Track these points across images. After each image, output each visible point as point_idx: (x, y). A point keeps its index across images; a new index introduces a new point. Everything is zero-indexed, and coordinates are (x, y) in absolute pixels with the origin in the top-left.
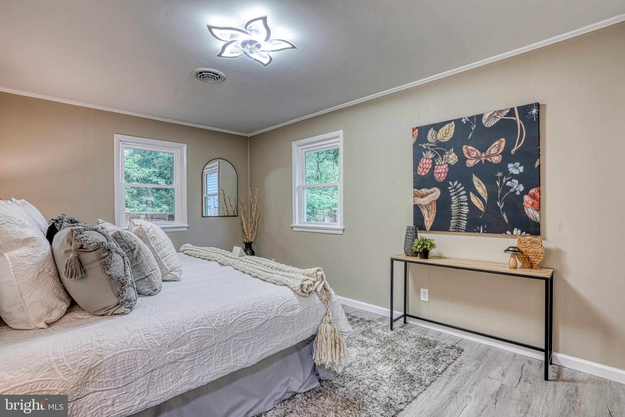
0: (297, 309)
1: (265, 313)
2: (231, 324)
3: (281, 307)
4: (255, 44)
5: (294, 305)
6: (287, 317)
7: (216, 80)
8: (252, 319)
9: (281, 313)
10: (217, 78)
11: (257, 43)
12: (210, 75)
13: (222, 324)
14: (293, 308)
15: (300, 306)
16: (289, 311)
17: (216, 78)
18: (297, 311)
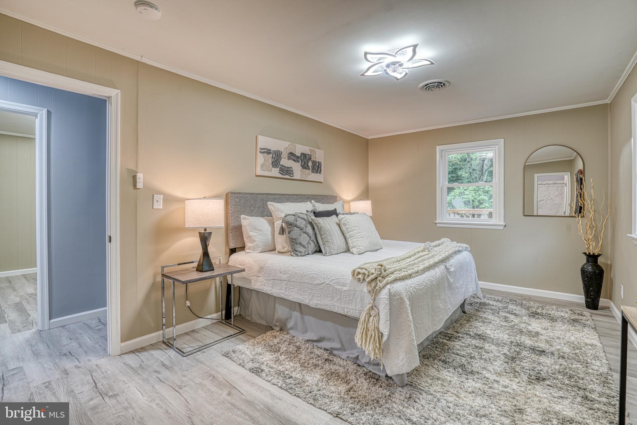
0: (346, 287)
1: (324, 278)
2: (305, 275)
3: (336, 280)
4: (398, 64)
5: (346, 283)
6: (336, 288)
7: (441, 88)
8: (315, 278)
9: (333, 284)
10: (442, 86)
11: (400, 63)
12: (435, 85)
13: (302, 273)
14: (344, 285)
15: (349, 286)
16: (340, 286)
17: (440, 86)
18: (345, 288)
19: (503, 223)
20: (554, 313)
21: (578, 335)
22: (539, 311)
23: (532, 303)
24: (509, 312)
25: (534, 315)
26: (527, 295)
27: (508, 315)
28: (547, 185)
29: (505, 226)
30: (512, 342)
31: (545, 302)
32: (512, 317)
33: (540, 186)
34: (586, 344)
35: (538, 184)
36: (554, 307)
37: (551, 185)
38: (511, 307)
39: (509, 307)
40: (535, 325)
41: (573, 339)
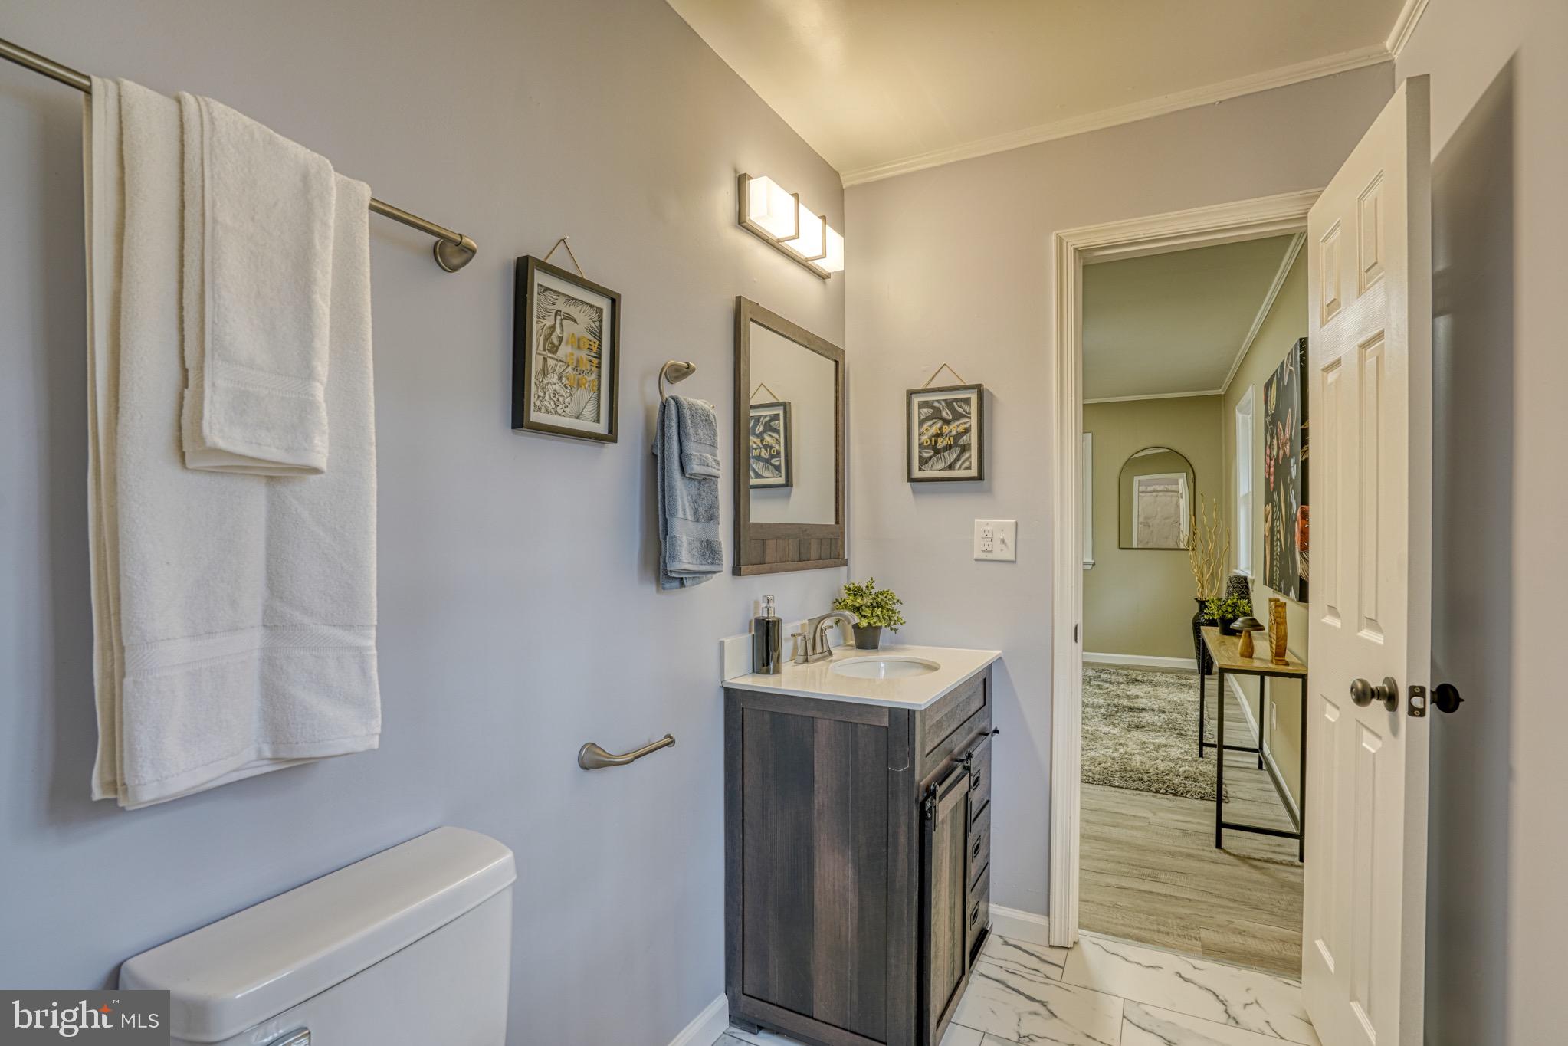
19: (1091, 560)
20: (1158, 678)
21: (1182, 696)
22: (1139, 678)
23: (1131, 672)
24: (1103, 681)
25: (1134, 681)
26: (1125, 665)
27: (1102, 684)
28: (1154, 494)
29: (1094, 564)
30: (1109, 705)
31: (1145, 670)
32: (1107, 685)
33: (1143, 494)
34: (1189, 701)
35: (1139, 492)
36: (1158, 674)
37: (1161, 494)
38: (1104, 676)
39: (1102, 676)
40: (1134, 690)
41: (1175, 699)
